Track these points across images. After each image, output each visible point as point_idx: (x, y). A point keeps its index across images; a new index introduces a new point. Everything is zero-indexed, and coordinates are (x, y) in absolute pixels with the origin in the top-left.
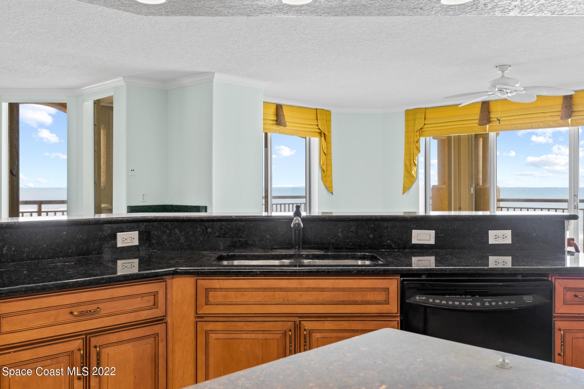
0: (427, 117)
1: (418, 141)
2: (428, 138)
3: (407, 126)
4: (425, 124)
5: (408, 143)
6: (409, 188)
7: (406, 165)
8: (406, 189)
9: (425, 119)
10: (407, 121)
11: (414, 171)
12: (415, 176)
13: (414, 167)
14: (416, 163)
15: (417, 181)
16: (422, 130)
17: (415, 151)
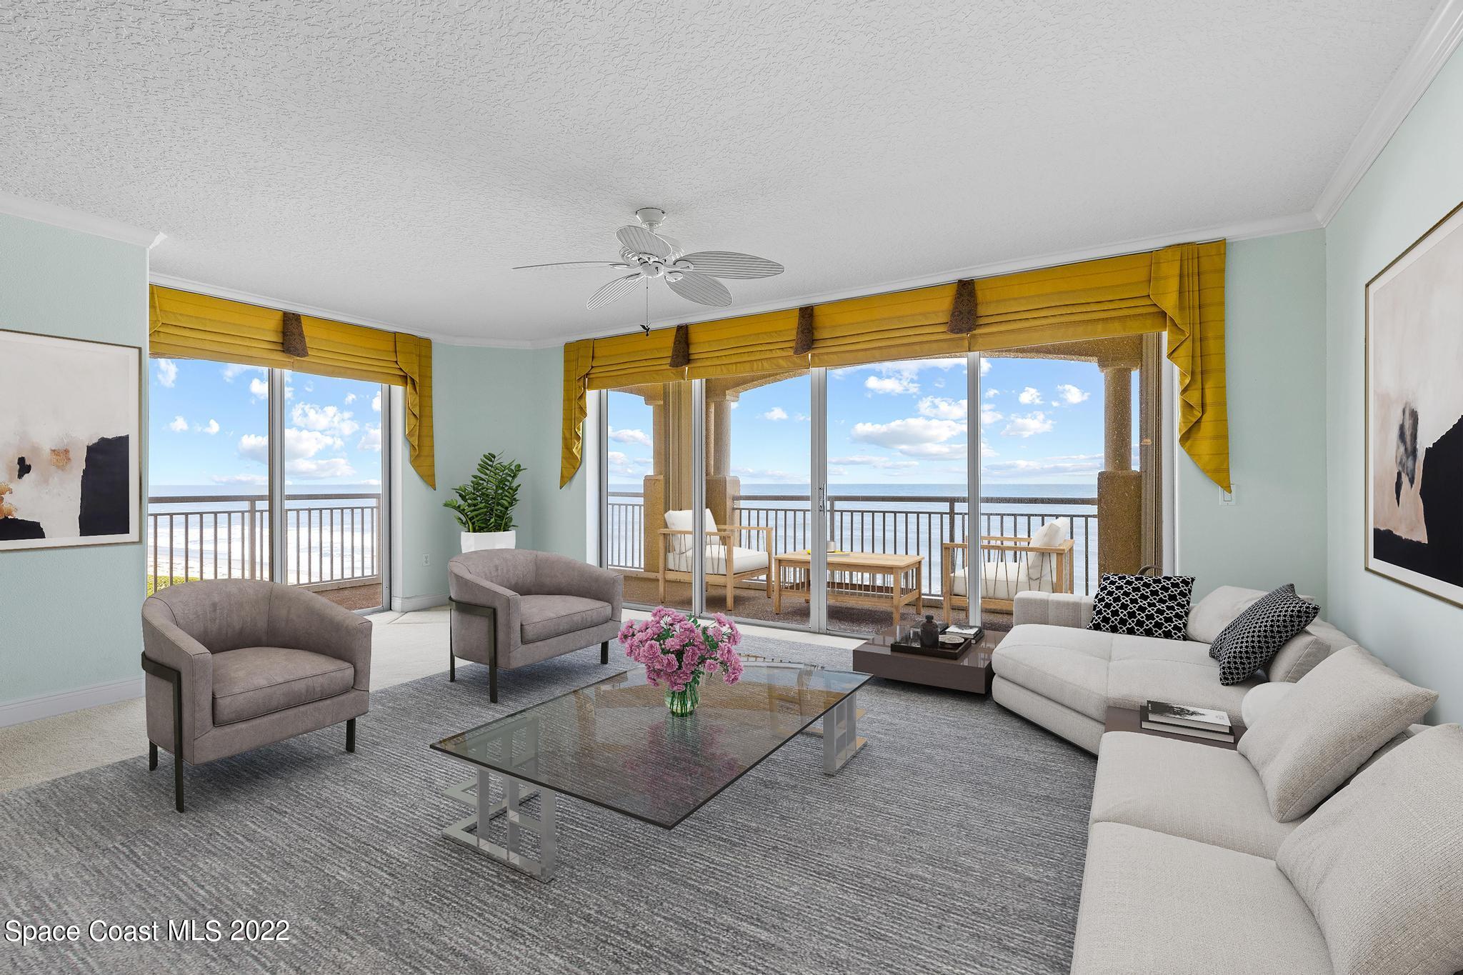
0: (596, 355)
1: (582, 397)
2: (604, 391)
3: (567, 371)
4: (592, 367)
5: (568, 400)
6: (571, 478)
7: (565, 439)
8: (566, 479)
9: (593, 357)
10: (567, 361)
11: (577, 448)
12: (579, 457)
13: (576, 441)
14: (580, 433)
15: (582, 466)
16: (588, 376)
17: (578, 415)
